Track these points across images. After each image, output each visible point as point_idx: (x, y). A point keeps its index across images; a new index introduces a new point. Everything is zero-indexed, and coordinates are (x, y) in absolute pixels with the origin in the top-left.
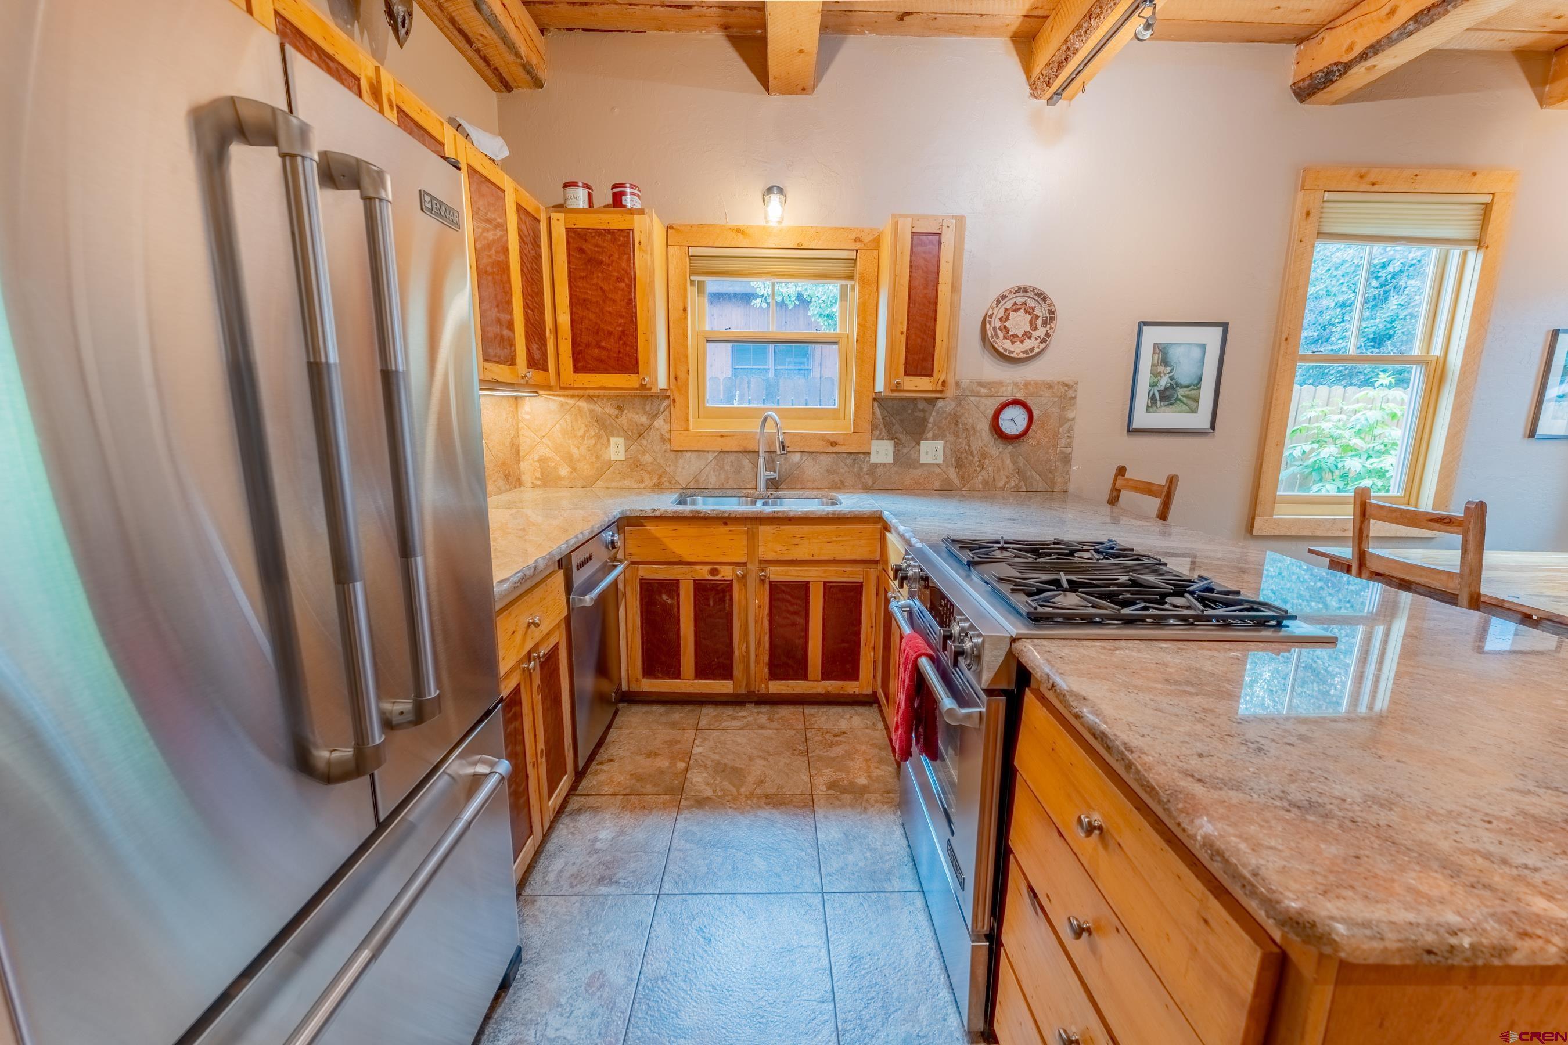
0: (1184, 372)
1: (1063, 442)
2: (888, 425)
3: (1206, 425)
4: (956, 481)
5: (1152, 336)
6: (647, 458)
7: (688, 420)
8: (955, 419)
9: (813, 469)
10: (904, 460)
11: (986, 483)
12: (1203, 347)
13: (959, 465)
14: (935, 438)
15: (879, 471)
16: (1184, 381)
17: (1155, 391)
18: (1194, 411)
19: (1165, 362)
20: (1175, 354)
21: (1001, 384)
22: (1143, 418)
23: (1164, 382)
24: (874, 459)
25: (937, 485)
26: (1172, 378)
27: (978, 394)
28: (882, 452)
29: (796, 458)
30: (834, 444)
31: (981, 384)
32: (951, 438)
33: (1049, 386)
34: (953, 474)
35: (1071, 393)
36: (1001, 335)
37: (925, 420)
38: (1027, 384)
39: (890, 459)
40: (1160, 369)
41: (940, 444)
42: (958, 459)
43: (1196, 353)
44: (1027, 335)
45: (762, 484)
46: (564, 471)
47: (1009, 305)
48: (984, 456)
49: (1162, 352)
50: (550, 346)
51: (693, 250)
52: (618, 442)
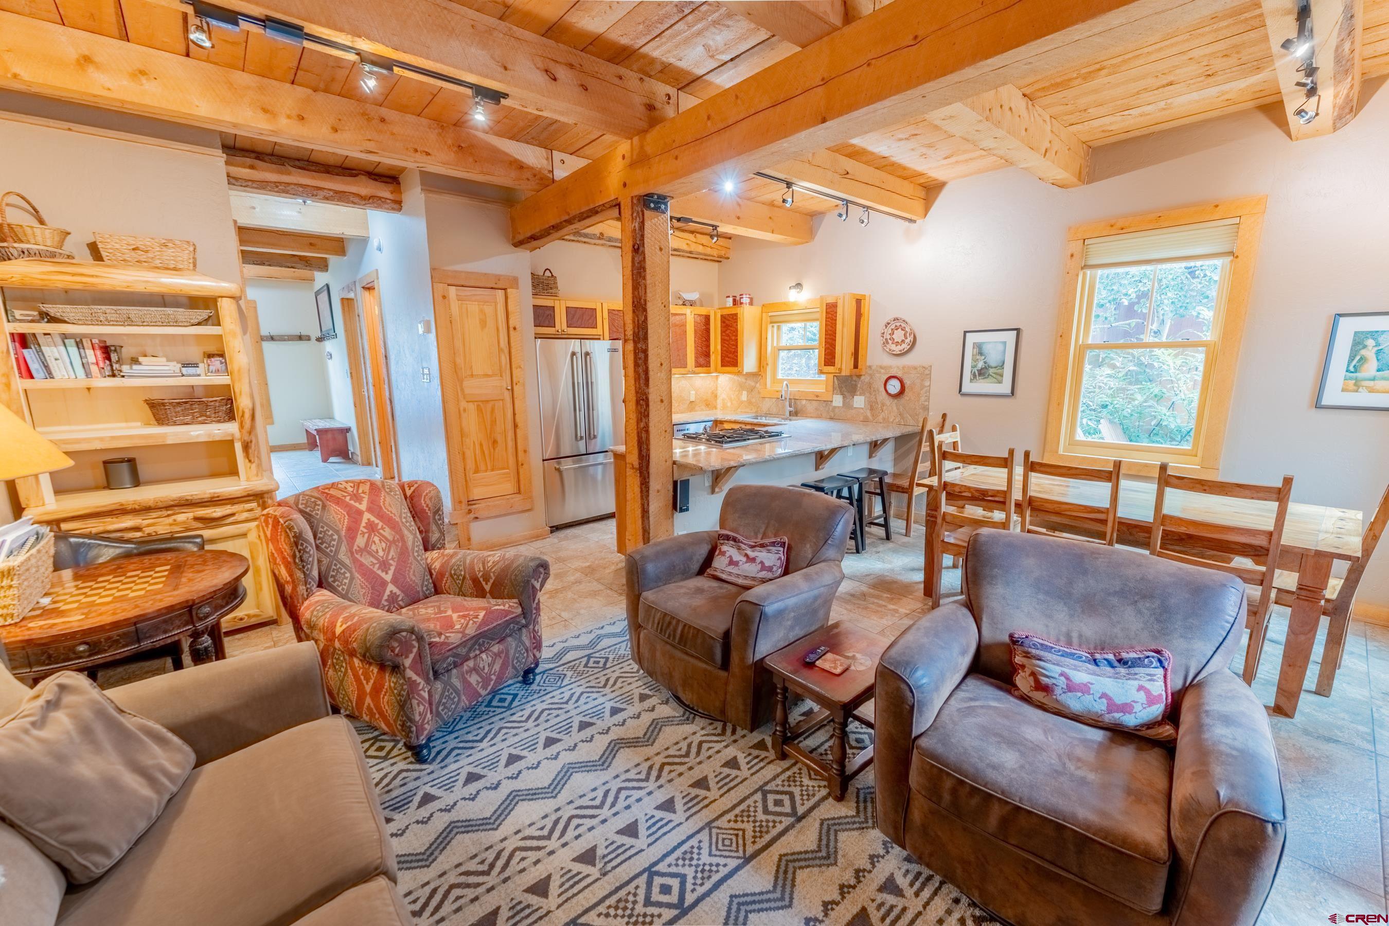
0: (993, 359)
1: (923, 399)
2: (840, 388)
3: (1009, 391)
4: (871, 418)
5: (971, 339)
6: (754, 400)
7: (766, 384)
8: (870, 385)
9: (810, 407)
10: (847, 405)
11: (884, 419)
12: (1005, 343)
13: (872, 409)
14: (860, 395)
15: (837, 410)
16: (993, 364)
17: (975, 370)
18: (1000, 382)
19: (981, 354)
20: (986, 349)
21: (891, 367)
22: (968, 387)
23: (980, 365)
24: (834, 404)
25: (862, 418)
26: (985, 363)
27: (880, 373)
28: (838, 401)
29: (804, 402)
30: (817, 396)
31: (881, 367)
32: (867, 395)
33: (915, 368)
34: (869, 414)
35: (927, 372)
36: (890, 342)
37: (856, 385)
38: (903, 368)
39: (841, 405)
40: (978, 357)
41: (862, 398)
42: (871, 406)
43: (1001, 347)
44: (903, 341)
45: (788, 414)
46: (729, 404)
47: (893, 327)
48: (883, 405)
49: (979, 349)
50: (713, 358)
51: (770, 314)
52: (745, 393)
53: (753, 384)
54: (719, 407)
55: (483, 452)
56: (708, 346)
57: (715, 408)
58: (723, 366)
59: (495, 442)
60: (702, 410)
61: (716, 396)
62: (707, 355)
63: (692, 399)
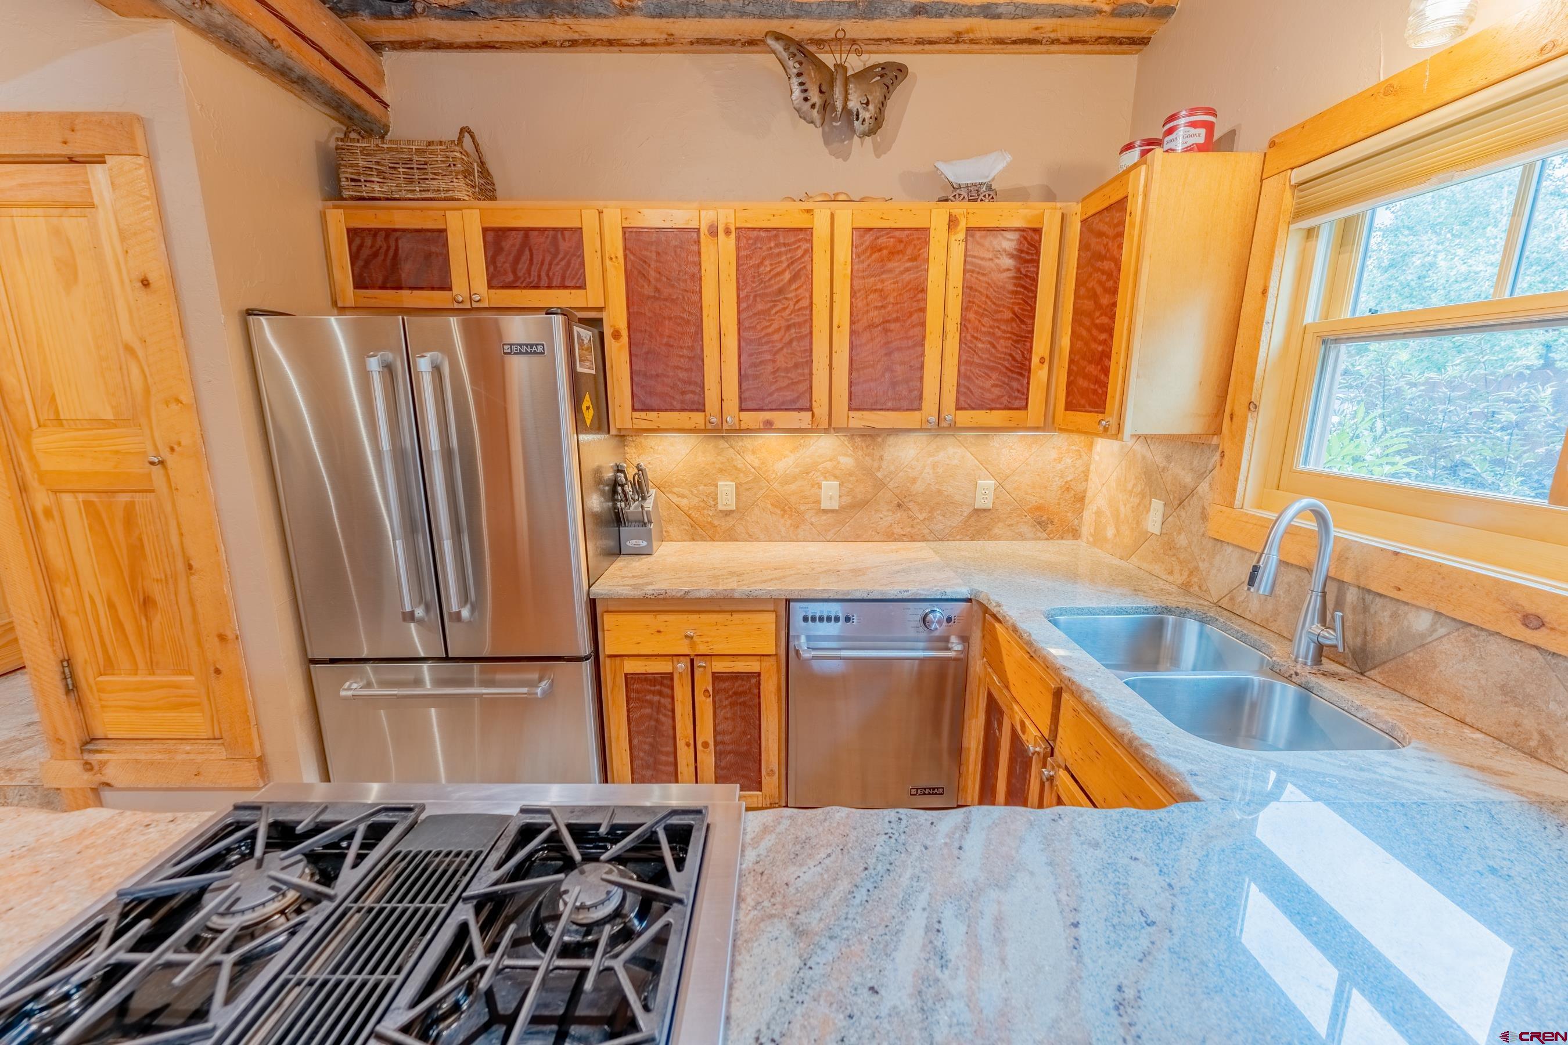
6: (1182, 540)
7: (1235, 491)
9: (1465, 671)
30: (1532, 620)
46: (1110, 532)
50: (1039, 375)
51: (1297, 176)
52: (1157, 505)
53: (1188, 479)
54: (1086, 530)
55: (119, 625)
56: (1024, 338)
57: (1075, 534)
58: (1069, 407)
59: (147, 603)
60: (1022, 537)
61: (1080, 499)
62: (1021, 368)
63: (985, 499)
